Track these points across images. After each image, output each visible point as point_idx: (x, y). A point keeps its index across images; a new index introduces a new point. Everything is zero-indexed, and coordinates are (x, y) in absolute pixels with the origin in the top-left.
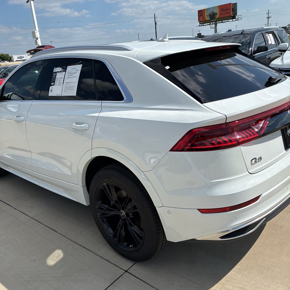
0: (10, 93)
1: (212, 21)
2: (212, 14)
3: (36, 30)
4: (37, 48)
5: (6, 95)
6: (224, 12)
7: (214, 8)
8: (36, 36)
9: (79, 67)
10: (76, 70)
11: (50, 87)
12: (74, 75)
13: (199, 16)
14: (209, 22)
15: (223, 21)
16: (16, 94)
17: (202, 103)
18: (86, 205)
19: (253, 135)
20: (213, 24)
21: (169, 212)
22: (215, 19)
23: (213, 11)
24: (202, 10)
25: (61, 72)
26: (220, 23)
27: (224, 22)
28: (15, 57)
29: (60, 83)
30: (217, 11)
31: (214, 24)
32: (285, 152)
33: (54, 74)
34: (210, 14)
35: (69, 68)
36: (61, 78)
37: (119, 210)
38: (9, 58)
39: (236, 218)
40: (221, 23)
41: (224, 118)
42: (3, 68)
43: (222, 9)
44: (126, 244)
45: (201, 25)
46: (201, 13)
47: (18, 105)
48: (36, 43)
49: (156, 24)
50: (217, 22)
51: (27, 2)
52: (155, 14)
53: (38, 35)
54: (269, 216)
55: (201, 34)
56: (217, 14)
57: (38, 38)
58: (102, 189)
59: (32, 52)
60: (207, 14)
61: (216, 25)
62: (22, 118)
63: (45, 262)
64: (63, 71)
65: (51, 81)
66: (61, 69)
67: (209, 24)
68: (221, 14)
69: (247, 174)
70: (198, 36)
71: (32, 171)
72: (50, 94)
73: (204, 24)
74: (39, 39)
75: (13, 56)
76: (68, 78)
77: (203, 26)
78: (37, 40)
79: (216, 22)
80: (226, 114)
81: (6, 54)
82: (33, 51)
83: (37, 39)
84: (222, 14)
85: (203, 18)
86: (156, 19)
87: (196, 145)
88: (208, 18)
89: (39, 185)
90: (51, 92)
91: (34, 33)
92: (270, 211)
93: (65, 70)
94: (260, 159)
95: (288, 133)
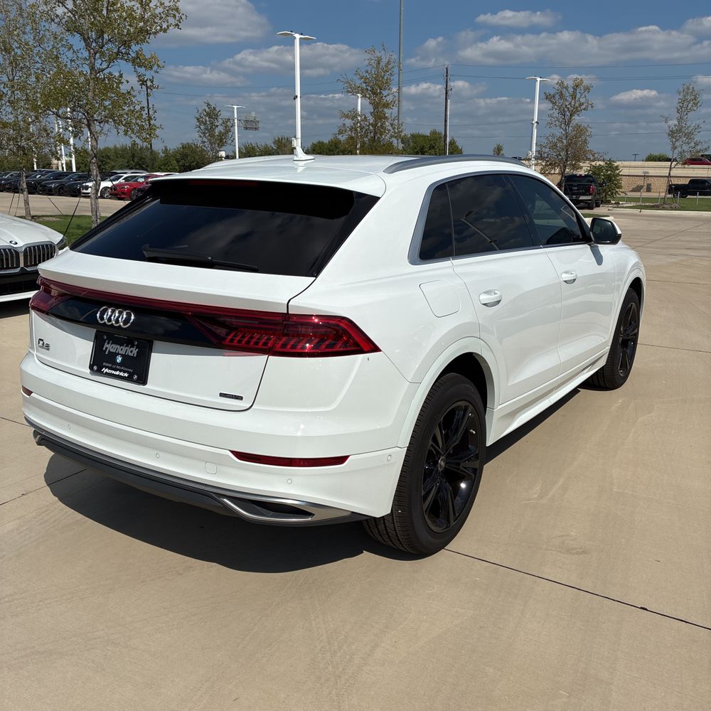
32: (87, 370)
94: (47, 347)
95: (106, 348)
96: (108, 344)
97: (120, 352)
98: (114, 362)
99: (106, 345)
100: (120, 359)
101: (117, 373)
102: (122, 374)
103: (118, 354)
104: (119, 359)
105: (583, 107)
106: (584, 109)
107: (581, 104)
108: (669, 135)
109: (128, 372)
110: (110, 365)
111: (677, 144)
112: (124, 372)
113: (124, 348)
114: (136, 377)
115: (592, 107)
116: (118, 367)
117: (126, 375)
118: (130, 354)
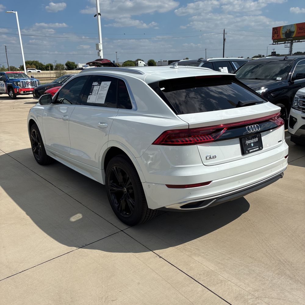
0: (63, 99)
1: (288, 39)
2: (288, 32)
3: (100, 43)
4: (96, 60)
5: (59, 100)
6: (302, 31)
7: (291, 25)
8: (99, 48)
9: (109, 83)
10: (106, 85)
11: (89, 96)
12: (105, 89)
13: (273, 34)
14: (284, 40)
15: (300, 41)
16: (67, 100)
17: (177, 114)
18: (103, 184)
19: (209, 139)
20: (288, 43)
21: (149, 186)
22: (291, 37)
23: (290, 29)
24: (277, 27)
25: (97, 85)
26: (296, 42)
27: (302, 41)
28: (80, 65)
29: (95, 93)
30: (294, 29)
31: (290, 42)
32: (241, 156)
33: (93, 87)
34: (286, 32)
35: (103, 83)
36: (97, 90)
37: (123, 188)
38: (74, 66)
39: (190, 194)
40: (298, 42)
41: (186, 125)
42: (66, 76)
43: (300, 28)
44: (125, 213)
45: (274, 43)
46: (276, 31)
47: (67, 108)
48: (99, 54)
49: (224, 40)
50: (294, 41)
51: (95, 16)
52: (224, 30)
53: (101, 47)
54: (220, 199)
55: (275, 52)
56: (293, 32)
58: (113, 171)
59: (90, 64)
60: (282, 31)
61: (292, 44)
62: (67, 117)
63: (69, 219)
64: (99, 85)
65: (90, 91)
66: (97, 83)
67: (284, 42)
68: (298, 33)
69: (201, 165)
70: (272, 55)
71: (70, 158)
72: (88, 101)
73: (278, 43)
74: (102, 51)
75: (79, 64)
76: (101, 90)
77: (277, 44)
79: (292, 41)
80: (188, 123)
81: (72, 62)
82: (92, 64)
83: (100, 51)
84: (300, 33)
85: (278, 36)
86: (225, 34)
87: (167, 142)
88: (283, 36)
89: (74, 170)
90: (89, 99)
91: (97, 46)
92: (221, 195)
93: (100, 84)
98: (251, 147)
100: (253, 144)
101: (255, 150)
102: (256, 149)
103: (252, 143)
104: (252, 145)
110: (250, 149)
112: (257, 148)
113: (253, 140)
114: (261, 148)
116: (253, 148)
117: (258, 149)
118: (256, 141)
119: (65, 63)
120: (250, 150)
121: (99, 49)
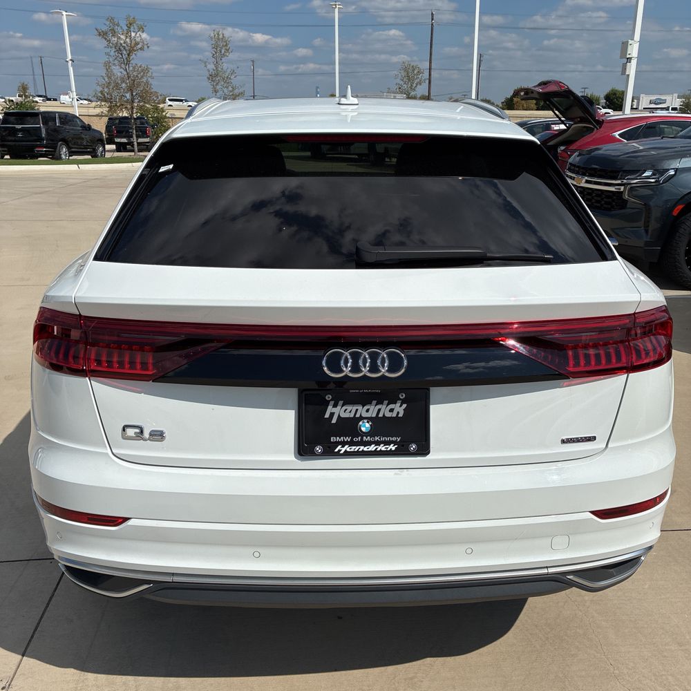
3: (635, 39)
8: (629, 52)
48: (624, 70)
53: (634, 51)
57: (631, 58)
74: (634, 62)
78: (628, 64)
83: (629, 60)
91: (625, 46)
94: (158, 436)
95: (332, 414)
96: (335, 406)
97: (365, 415)
99: (330, 409)
100: (368, 425)
101: (372, 448)
102: (382, 448)
103: (361, 418)
104: (365, 427)
105: (139, 46)
106: (141, 49)
107: (137, 44)
108: (209, 78)
109: (395, 443)
110: (348, 439)
111: (218, 87)
113: (374, 408)
114: (413, 447)
115: (148, 47)
116: (367, 438)
118: (388, 415)
119: (605, 94)
120: (343, 444)
121: (628, 56)
